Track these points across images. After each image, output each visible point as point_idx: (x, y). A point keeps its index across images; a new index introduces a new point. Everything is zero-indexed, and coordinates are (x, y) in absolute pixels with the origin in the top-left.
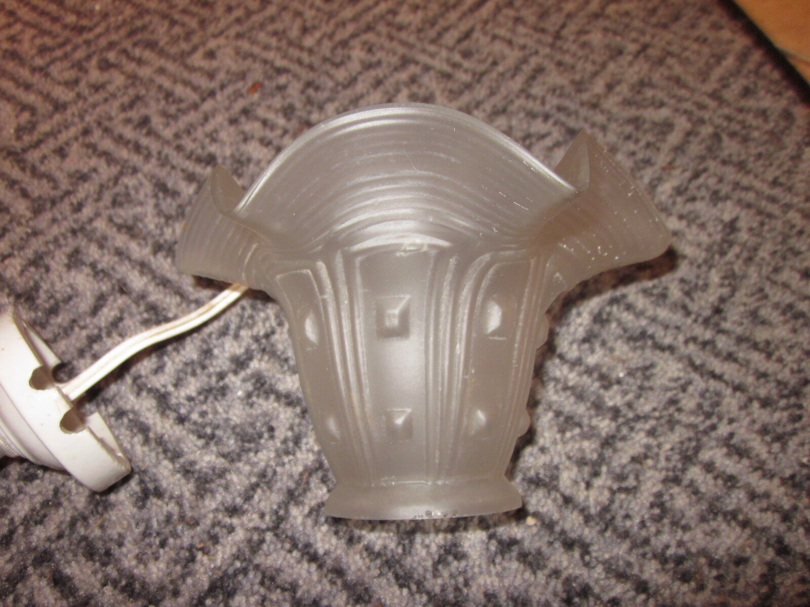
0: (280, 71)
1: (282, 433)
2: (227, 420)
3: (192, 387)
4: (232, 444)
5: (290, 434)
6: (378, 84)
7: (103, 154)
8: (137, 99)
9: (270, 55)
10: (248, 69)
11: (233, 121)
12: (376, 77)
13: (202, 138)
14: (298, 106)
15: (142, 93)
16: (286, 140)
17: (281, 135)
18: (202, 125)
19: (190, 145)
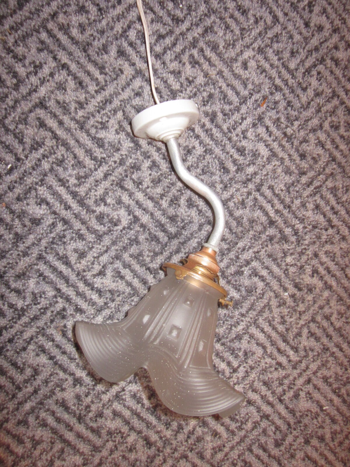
0: (278, 88)
1: (259, 291)
2: (243, 283)
3: (233, 269)
4: (244, 293)
5: (262, 292)
6: (319, 111)
7: (197, 137)
8: (211, 96)
9: (273, 73)
10: (263, 83)
11: (254, 125)
12: (319, 104)
13: (240, 134)
14: (283, 120)
15: (213, 91)
16: (275, 145)
17: (274, 141)
18: (241, 124)
19: (235, 138)
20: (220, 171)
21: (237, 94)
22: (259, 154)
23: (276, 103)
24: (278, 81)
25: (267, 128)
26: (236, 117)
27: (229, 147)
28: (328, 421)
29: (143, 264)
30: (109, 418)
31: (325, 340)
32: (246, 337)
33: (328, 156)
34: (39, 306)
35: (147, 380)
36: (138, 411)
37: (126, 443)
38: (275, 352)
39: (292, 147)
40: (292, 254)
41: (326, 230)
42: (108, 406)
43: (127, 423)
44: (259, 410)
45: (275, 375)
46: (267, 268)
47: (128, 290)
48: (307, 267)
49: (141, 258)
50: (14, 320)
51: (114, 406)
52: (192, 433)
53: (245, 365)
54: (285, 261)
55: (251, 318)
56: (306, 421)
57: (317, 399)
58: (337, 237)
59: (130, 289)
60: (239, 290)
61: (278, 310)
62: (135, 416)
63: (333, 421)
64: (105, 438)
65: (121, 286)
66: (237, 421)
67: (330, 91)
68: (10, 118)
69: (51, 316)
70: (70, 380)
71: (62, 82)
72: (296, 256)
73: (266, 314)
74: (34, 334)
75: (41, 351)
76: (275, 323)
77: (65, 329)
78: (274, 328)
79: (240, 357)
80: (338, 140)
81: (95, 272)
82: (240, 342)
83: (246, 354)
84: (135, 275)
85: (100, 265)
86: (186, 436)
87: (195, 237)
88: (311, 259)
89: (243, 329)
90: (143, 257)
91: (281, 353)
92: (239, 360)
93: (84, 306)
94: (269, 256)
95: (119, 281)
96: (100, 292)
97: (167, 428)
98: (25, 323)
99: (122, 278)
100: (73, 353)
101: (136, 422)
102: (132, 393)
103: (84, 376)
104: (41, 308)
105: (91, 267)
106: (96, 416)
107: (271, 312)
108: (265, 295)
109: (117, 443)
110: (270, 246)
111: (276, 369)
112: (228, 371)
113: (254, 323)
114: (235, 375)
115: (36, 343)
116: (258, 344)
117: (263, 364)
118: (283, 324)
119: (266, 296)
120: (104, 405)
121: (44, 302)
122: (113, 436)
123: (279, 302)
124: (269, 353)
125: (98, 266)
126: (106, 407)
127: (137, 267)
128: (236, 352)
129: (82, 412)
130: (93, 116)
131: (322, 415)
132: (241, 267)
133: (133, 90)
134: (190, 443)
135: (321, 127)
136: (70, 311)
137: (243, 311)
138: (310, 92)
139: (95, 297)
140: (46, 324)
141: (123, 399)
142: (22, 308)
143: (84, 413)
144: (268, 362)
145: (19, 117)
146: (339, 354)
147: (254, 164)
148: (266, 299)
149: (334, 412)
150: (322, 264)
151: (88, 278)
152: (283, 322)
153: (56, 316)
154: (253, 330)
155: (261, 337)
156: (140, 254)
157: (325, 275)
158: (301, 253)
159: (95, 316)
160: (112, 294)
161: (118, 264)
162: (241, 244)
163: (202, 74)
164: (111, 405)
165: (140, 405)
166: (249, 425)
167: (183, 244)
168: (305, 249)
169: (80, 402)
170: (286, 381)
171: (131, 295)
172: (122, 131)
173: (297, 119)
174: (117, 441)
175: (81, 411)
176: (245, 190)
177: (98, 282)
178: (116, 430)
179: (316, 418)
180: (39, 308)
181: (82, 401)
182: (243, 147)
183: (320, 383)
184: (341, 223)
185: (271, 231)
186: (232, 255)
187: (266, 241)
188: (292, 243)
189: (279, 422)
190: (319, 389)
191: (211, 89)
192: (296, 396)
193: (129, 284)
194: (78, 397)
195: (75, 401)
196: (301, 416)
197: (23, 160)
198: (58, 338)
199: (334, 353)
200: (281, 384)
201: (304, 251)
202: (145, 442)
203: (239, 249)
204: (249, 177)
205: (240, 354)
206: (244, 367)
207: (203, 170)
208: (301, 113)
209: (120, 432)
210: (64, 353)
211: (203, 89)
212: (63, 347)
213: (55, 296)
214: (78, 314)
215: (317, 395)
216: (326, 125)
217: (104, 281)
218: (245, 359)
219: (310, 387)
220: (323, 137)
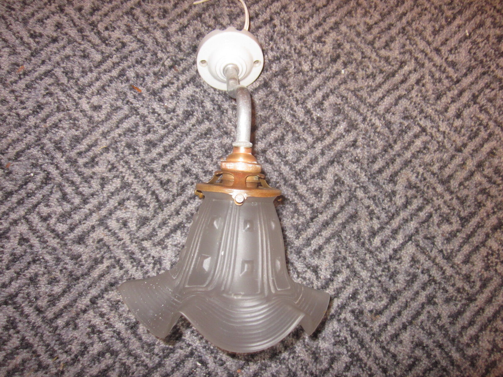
0: (122, 73)
2: (330, 118)
3: (315, 129)
4: (340, 117)
6: (147, 30)
7: (172, 162)
8: (129, 146)
9: (105, 77)
10: (116, 90)
11: (161, 100)
12: (140, 30)
13: (170, 116)
14: (156, 69)
15: (123, 143)
16: (183, 78)
17: (178, 79)
18: (159, 115)
19: (175, 122)
20: (209, 138)
21: (127, 117)
22: (192, 96)
23: (137, 76)
24: (115, 73)
25: (164, 86)
26: (151, 119)
27: (184, 128)
28: (481, 31)
29: (307, 225)
30: (472, 269)
31: (394, 31)
32: (388, 116)
33: (195, 22)
34: (349, 338)
35: (431, 225)
36: (465, 236)
37: (498, 250)
38: (405, 86)
39: (185, 60)
40: (300, 64)
41: (275, 26)
42: (458, 269)
43: (477, 248)
44: (466, 106)
45: (429, 86)
46: (314, 91)
47: (334, 242)
48: (314, 48)
49: (300, 227)
50: (363, 365)
51: (459, 263)
52: (490, 180)
53: (418, 119)
54: (308, 72)
55: (368, 110)
56: (480, 55)
57: (458, 42)
58: (283, 14)
59: (333, 240)
60: (338, 122)
61: (360, 81)
62: (470, 240)
63: (481, 25)
64: (493, 273)
65: (329, 249)
66: (478, 129)
67: (126, 17)
68: (147, 361)
69: (359, 326)
70: (428, 308)
71: (110, 305)
72: (302, 59)
73: (364, 93)
74: (378, 345)
75: (397, 338)
76: (374, 85)
77: (374, 311)
78: (380, 86)
79: (409, 124)
80: (178, 10)
81: (314, 277)
82: (393, 124)
83: (406, 118)
84: (318, 234)
85: (306, 271)
86: (494, 186)
87: (280, 167)
88: (305, 43)
89: (380, 120)
90: (299, 225)
91: (406, 79)
92: (413, 125)
93: (349, 290)
94: (301, 88)
95: (324, 251)
96: (335, 273)
97: (484, 205)
98: (366, 354)
99: (320, 248)
100: (400, 304)
101: (476, 240)
102: (445, 242)
103: (425, 293)
104: (351, 336)
105: (308, 281)
106: (469, 282)
107: (361, 88)
108: (343, 94)
109: (498, 261)
110: (291, 88)
111: (423, 85)
112: (424, 138)
113: (373, 107)
114: (429, 130)
115: (388, 343)
116: (396, 104)
117: (418, 100)
118: (375, 76)
119: (345, 93)
120: (457, 273)
121: (344, 333)
122: (491, 264)
123: (351, 79)
124: (406, 93)
125: (307, 274)
126: (459, 271)
127: (310, 231)
128: (404, 128)
129: (464, 297)
130: (147, 272)
131: (474, 37)
132: (312, 119)
133: (121, 229)
134: (500, 182)
135: (164, 28)
136: (354, 305)
137: (360, 119)
138: (127, 38)
139: (340, 278)
140: (367, 332)
141: (451, 252)
142: (351, 357)
143: (465, 294)
144: (416, 94)
145: (147, 351)
146: (409, 16)
147: (202, 102)
148: (348, 93)
149: (472, 25)
150: (311, 32)
151: (319, 285)
152: (374, 76)
153: (360, 321)
154: (381, 109)
155: (388, 101)
156: (296, 227)
157: (324, 29)
158: (299, 54)
159: (361, 279)
160: (338, 259)
161: (306, 252)
162: (288, 119)
163: (105, 154)
164: (458, 265)
165: (458, 234)
166: (483, 116)
167: (286, 181)
168: (295, 50)
169: (454, 298)
170: (437, 75)
171: (340, 239)
172: (164, 242)
173: (155, 54)
174: (496, 260)
175: (462, 298)
176: (230, 112)
177: (325, 274)
178: (484, 261)
179: (478, 43)
180: (350, 338)
181: (452, 297)
182: (183, 113)
183: (440, 39)
184: (268, 10)
185: (275, 86)
186: (299, 129)
187: (285, 92)
188: (288, 63)
189: (481, 84)
190: (447, 40)
191: (122, 145)
192: (453, 64)
193: (328, 241)
194: (448, 301)
195: (452, 303)
196: (475, 60)
197: (192, 349)
198: (383, 319)
199: (408, 22)
200: (440, 80)
201: (297, 51)
202: (499, 230)
203: (293, 121)
204: (216, 107)
205: (406, 123)
206: (420, 119)
207: (207, 157)
208: (149, 49)
209: (487, 256)
210: (399, 313)
211: (121, 154)
212: (393, 314)
213: (339, 321)
214: (359, 297)
215: (453, 42)
216: (163, 22)
217: (323, 267)
218: (412, 118)
219: (444, 49)
220: (174, 27)
